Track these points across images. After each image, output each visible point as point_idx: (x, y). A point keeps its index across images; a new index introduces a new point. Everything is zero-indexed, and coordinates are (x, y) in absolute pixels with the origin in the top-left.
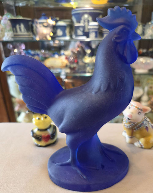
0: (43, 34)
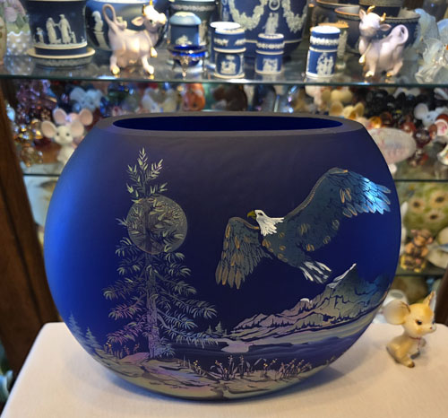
0: (129, 52)
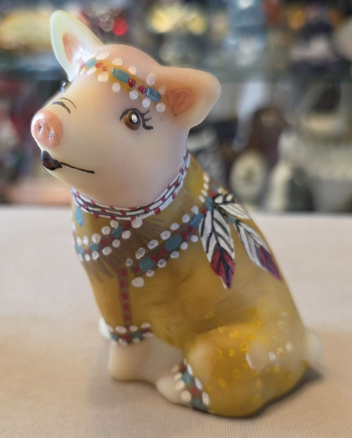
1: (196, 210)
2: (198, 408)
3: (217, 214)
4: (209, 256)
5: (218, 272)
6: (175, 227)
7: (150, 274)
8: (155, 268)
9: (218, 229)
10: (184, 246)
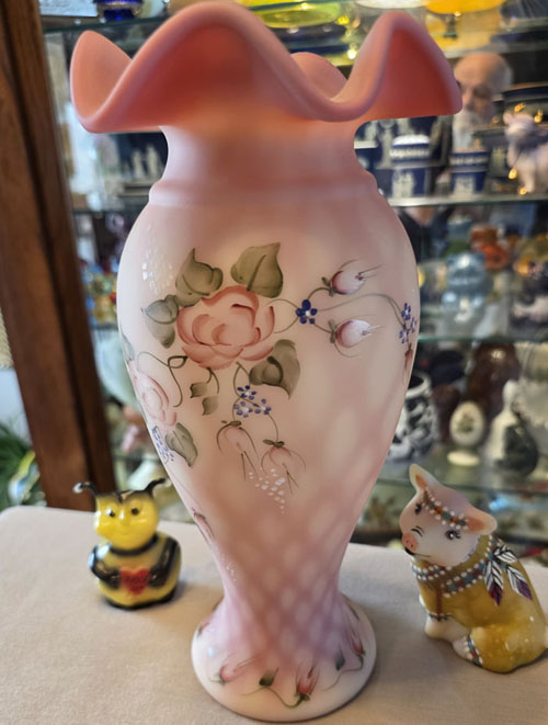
1: (482, 561)
2: (476, 664)
3: (495, 564)
4: (488, 588)
5: (492, 596)
6: (469, 570)
7: (454, 593)
8: (457, 591)
9: (495, 572)
10: (474, 581)
